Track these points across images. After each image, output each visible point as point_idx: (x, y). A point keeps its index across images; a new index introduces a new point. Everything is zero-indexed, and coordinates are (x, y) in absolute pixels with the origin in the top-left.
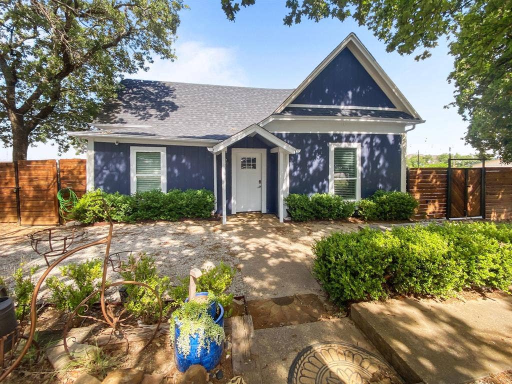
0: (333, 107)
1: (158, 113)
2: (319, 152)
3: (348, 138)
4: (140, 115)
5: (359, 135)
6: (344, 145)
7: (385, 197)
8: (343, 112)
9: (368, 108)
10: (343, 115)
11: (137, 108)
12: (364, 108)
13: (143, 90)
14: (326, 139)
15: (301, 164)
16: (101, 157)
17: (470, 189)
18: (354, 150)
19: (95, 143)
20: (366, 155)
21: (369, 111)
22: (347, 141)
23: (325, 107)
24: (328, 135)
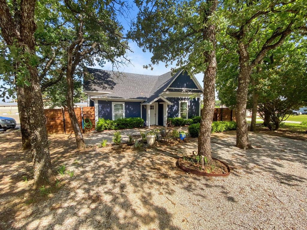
0: (180, 89)
1: (109, 86)
2: (176, 104)
3: (185, 99)
4: (101, 87)
5: (188, 98)
6: (183, 101)
7: (195, 118)
8: (184, 91)
9: (190, 89)
10: (184, 92)
11: (98, 83)
12: (189, 89)
13: (96, 74)
14: (178, 99)
15: (171, 108)
16: (101, 106)
17: (218, 115)
18: (186, 103)
19: (99, 101)
20: (189, 105)
21: (191, 90)
22: (184, 100)
23: (178, 89)
24: (178, 98)
